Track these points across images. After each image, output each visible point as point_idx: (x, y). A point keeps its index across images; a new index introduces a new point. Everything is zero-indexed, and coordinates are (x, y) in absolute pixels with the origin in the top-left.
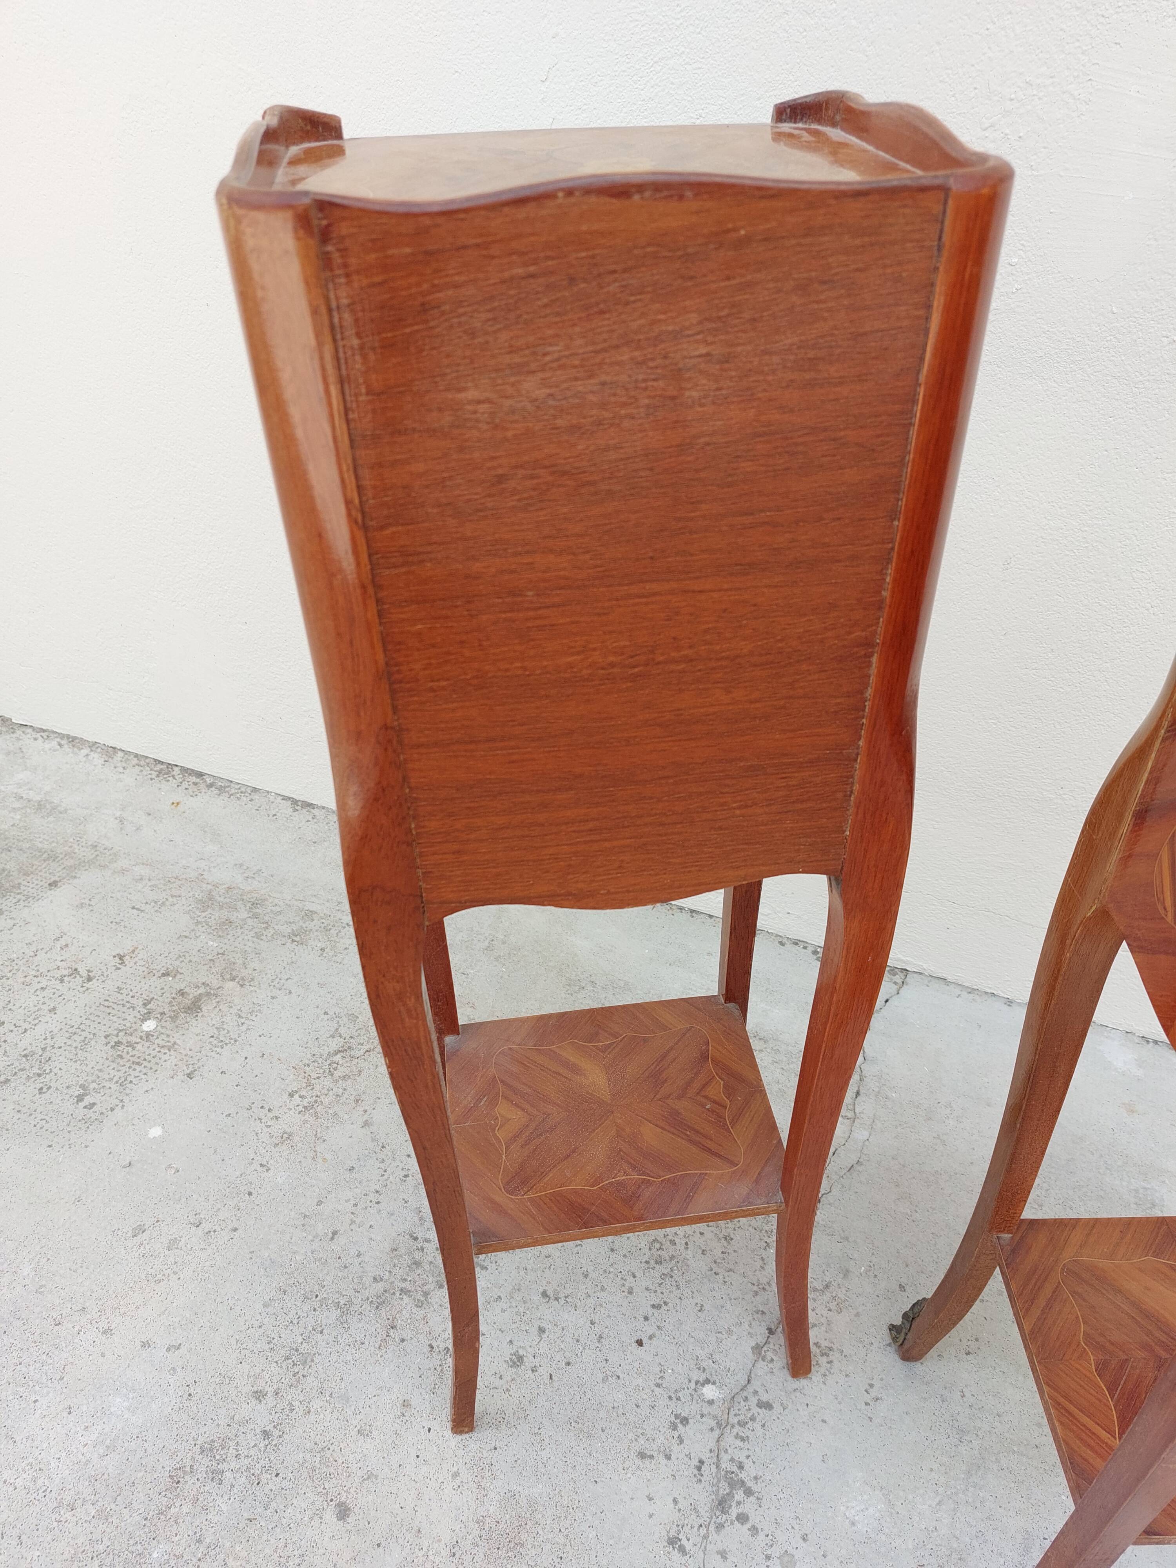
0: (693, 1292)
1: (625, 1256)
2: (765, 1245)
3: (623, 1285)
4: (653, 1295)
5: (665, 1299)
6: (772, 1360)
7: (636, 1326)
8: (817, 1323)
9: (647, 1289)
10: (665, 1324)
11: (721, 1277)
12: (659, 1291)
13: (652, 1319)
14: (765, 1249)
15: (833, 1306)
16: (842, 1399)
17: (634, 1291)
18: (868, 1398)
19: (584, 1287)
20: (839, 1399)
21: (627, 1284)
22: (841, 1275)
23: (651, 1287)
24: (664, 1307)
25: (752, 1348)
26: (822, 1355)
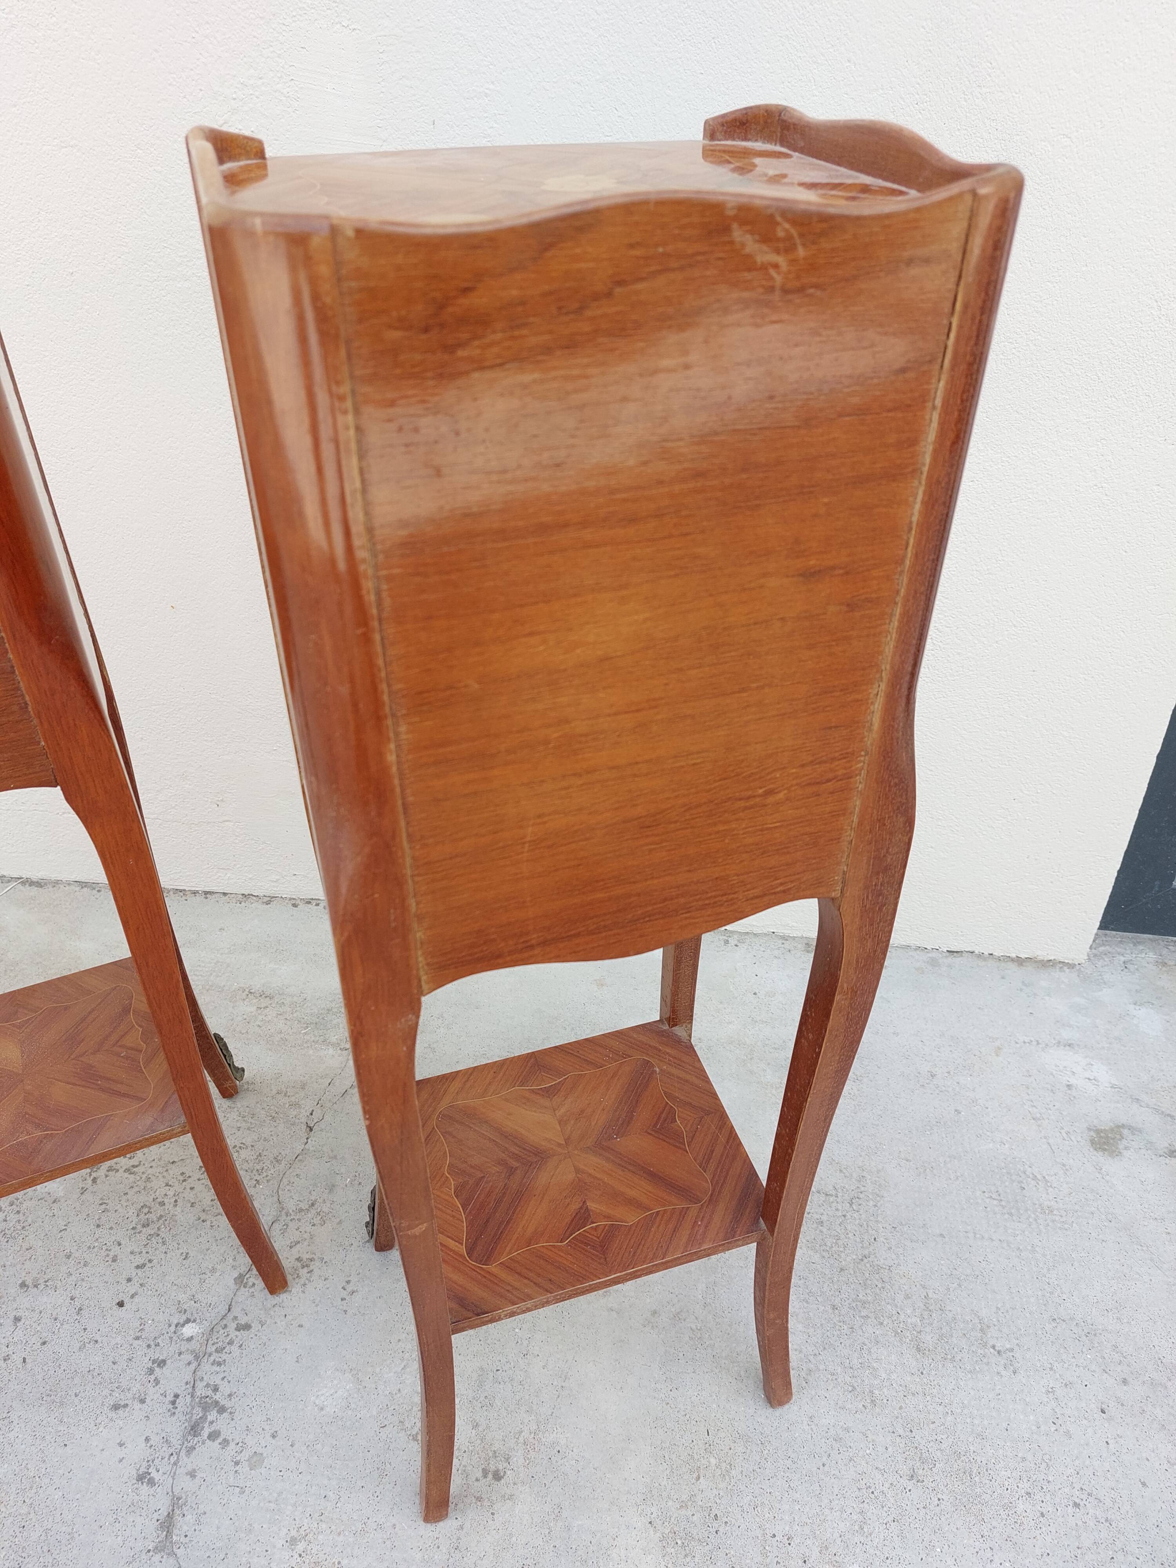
0: (179, 1244)
1: (111, 1228)
2: (255, 1182)
3: (108, 1255)
4: (138, 1256)
5: (150, 1257)
6: (254, 1284)
7: (118, 1290)
8: (300, 1239)
9: (132, 1253)
10: (148, 1280)
11: (208, 1223)
12: (144, 1252)
13: (135, 1280)
14: (255, 1186)
15: (317, 1221)
16: (320, 1301)
17: (119, 1257)
18: (344, 1294)
19: (66, 1267)
20: (317, 1302)
21: (112, 1254)
22: (327, 1191)
23: (136, 1250)
24: (149, 1265)
25: (235, 1279)
26: (303, 1267)
